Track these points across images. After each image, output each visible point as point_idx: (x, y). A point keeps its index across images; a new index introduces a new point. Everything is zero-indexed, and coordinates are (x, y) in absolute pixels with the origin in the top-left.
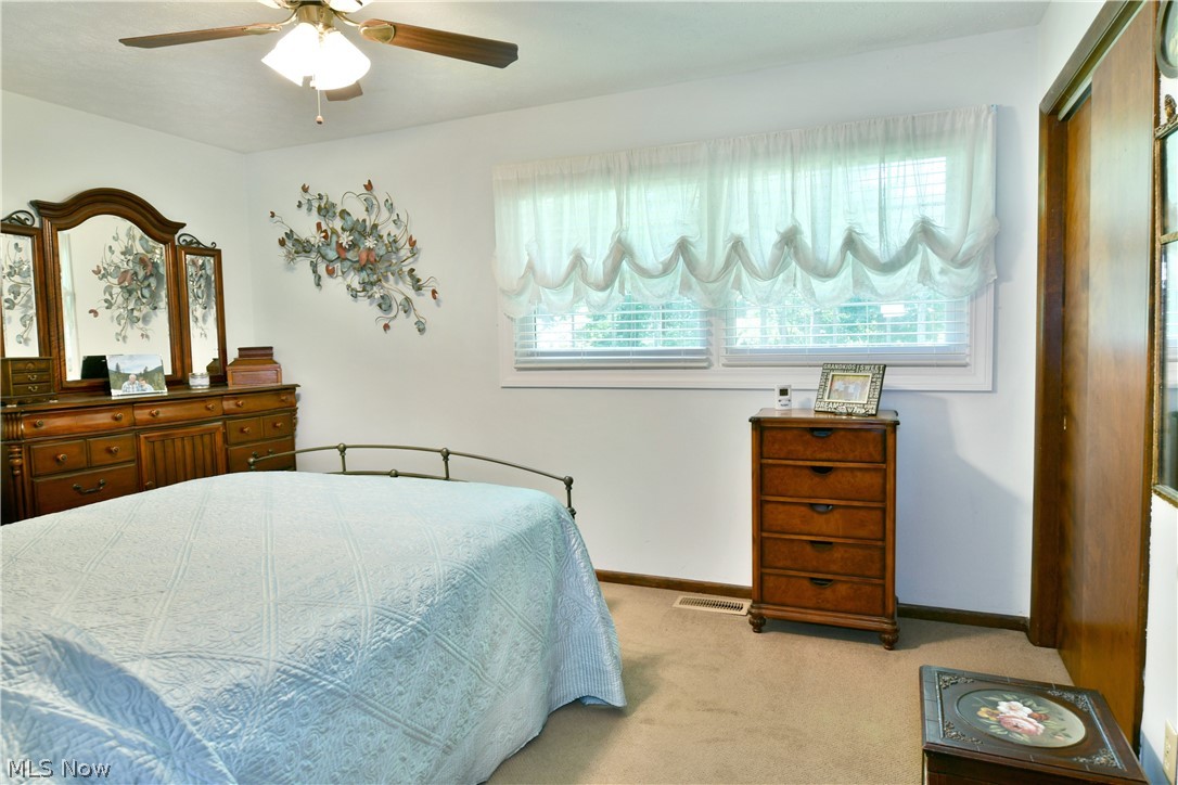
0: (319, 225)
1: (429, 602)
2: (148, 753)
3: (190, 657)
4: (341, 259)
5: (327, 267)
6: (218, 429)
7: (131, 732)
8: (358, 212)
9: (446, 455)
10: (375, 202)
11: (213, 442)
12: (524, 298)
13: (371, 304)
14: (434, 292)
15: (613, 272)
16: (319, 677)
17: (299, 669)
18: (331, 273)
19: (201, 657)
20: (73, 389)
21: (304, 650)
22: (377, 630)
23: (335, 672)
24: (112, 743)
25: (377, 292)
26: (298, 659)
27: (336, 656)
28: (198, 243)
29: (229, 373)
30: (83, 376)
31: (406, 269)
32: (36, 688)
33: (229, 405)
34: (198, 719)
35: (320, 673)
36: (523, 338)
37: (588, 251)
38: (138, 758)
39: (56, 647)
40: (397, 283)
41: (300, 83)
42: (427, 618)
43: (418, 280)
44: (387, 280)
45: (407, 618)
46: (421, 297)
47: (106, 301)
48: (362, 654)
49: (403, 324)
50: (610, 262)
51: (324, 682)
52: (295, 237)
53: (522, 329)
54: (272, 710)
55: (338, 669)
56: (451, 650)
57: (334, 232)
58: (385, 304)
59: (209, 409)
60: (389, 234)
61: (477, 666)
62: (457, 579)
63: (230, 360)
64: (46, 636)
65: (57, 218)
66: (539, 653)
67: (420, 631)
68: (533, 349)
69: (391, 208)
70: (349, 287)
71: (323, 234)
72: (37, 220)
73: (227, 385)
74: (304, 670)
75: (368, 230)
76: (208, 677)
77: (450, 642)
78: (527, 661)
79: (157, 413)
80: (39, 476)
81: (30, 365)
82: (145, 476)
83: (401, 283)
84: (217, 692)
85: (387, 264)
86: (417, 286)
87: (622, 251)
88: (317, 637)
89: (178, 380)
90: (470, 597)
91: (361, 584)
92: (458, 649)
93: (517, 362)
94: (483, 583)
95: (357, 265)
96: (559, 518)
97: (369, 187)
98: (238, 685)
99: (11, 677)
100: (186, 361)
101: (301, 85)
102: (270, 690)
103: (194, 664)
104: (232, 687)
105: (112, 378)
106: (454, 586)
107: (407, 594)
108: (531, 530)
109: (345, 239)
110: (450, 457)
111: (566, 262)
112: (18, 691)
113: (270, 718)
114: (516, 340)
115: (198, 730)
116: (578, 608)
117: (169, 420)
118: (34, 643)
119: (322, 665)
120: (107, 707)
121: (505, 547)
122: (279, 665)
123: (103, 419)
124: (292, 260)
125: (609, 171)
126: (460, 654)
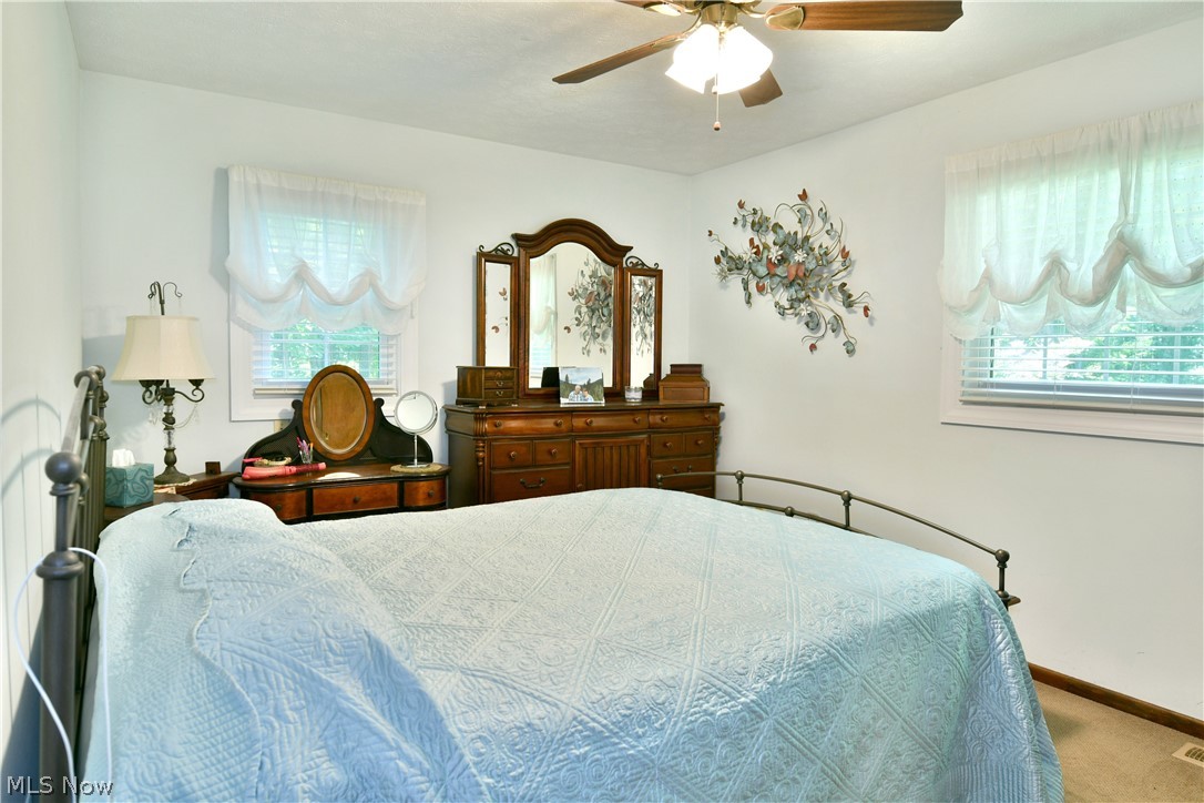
0: (752, 241)
1: (771, 679)
2: (422, 774)
3: (495, 681)
4: (771, 275)
5: (757, 283)
6: (642, 441)
7: (411, 747)
8: (790, 224)
9: (847, 499)
10: (809, 212)
11: (638, 454)
12: (978, 316)
13: (799, 322)
14: (866, 309)
15: (1108, 280)
16: (621, 738)
17: (599, 723)
18: (761, 289)
19: (504, 684)
20: (533, 396)
21: (609, 704)
22: (699, 699)
23: (639, 737)
24: (393, 754)
25: (804, 309)
26: (600, 711)
27: (644, 719)
28: (643, 264)
29: (661, 389)
30: (543, 385)
31: (837, 284)
32: (345, 681)
33: (655, 419)
34: (483, 750)
35: (622, 734)
36: (974, 364)
37: (1071, 254)
38: (413, 776)
39: (371, 646)
40: (827, 299)
41: (701, 90)
42: (763, 698)
43: (850, 296)
44: (817, 296)
45: (739, 692)
46: (853, 315)
47: (577, 319)
48: (676, 723)
49: (831, 344)
50: (1104, 266)
51: (624, 745)
52: (730, 254)
53: (974, 354)
54: (560, 761)
55: (644, 734)
56: (796, 742)
57: (766, 247)
58: (813, 323)
59: (635, 422)
60: (821, 246)
61: (834, 771)
62: (814, 658)
63: (663, 376)
64: (366, 632)
65: (530, 247)
66: (932, 772)
67: (754, 712)
68: (988, 379)
69: (825, 217)
70: (777, 304)
71: (755, 250)
72: (516, 250)
73: (658, 399)
74: (604, 726)
75: (799, 243)
76: (504, 708)
77: (796, 733)
78: (911, 779)
79: (591, 422)
80: (494, 469)
81: (499, 373)
82: (577, 481)
83: (831, 299)
84: (507, 726)
85: (817, 279)
86: (849, 302)
87: (1125, 249)
88: (626, 691)
89: (616, 393)
90: (831, 684)
91: (695, 640)
92: (807, 743)
93: (964, 394)
94: (851, 669)
95: (785, 281)
96: (980, 603)
97: (804, 196)
98: (529, 725)
99: (328, 665)
100: (625, 376)
101: (702, 92)
102: (563, 738)
103: (496, 690)
104: (523, 725)
105: (562, 387)
106: (808, 665)
107: (744, 663)
108: (933, 613)
109: (775, 253)
110: (852, 501)
111: (1038, 269)
112: (329, 679)
113: (559, 770)
114: (964, 367)
115: (476, 764)
116: (997, 727)
117: (600, 429)
118: (354, 637)
119: (625, 724)
120: (399, 715)
121: (891, 630)
122: (578, 713)
123: (548, 424)
124: (725, 277)
125: (1111, 145)
126: (810, 750)
